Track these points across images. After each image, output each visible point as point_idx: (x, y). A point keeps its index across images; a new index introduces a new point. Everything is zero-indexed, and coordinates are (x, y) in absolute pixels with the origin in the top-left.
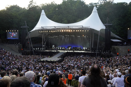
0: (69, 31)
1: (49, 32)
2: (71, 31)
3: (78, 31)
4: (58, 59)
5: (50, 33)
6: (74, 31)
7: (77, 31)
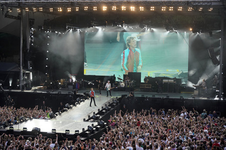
0: (133, 8)
1: (46, 11)
2: (142, 8)
3: (171, 9)
4: (86, 126)
5: (51, 17)
6: (152, 9)
7: (164, 9)
